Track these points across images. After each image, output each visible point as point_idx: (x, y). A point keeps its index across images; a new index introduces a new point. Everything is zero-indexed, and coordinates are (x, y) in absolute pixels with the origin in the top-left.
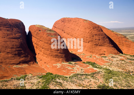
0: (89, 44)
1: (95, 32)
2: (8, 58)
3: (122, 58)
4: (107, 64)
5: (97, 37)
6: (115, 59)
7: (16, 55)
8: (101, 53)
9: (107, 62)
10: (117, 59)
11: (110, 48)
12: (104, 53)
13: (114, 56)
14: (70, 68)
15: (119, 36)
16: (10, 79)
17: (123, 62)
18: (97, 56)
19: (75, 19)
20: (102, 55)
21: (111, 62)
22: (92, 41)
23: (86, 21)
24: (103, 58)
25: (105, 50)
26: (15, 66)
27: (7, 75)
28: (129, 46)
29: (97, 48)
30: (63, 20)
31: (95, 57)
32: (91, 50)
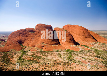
0: (83, 37)
1: (85, 32)
2: (49, 42)
3: (99, 44)
4: (93, 46)
5: (86, 34)
6: (96, 44)
7: (52, 40)
8: (89, 41)
9: (93, 45)
10: (97, 44)
11: (93, 39)
12: (90, 41)
13: (95, 43)
14: (77, 48)
15: (96, 34)
16: (53, 51)
17: (100, 46)
18: (87, 43)
19: (74, 25)
20: (89, 42)
21: (94, 46)
22: (84, 36)
23: (80, 26)
24: (90, 44)
25: (90, 40)
26: (53, 45)
27: (51, 49)
28: (100, 38)
29: (86, 39)
30: (68, 26)
31: (86, 43)
32: (84, 40)
